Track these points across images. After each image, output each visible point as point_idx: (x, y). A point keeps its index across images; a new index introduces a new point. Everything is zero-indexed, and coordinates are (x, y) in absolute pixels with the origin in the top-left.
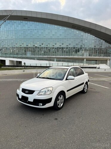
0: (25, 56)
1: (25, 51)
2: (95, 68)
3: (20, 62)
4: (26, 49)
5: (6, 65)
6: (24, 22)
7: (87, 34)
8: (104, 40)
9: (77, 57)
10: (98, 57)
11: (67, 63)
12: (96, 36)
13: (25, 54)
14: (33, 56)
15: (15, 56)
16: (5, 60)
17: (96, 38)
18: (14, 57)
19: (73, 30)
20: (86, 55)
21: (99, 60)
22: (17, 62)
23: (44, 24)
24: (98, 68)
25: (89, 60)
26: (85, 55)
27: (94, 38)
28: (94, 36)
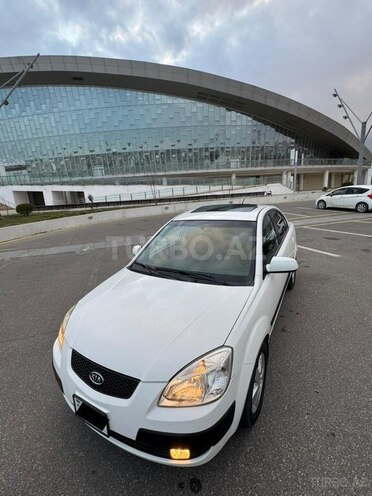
0: (89, 178)
1: (89, 166)
2: (262, 194)
3: (81, 194)
4: (91, 161)
5: (47, 204)
6: (75, 88)
7: (234, 113)
8: (273, 126)
9: (216, 171)
10: (263, 168)
11: (194, 187)
12: (254, 119)
13: (91, 174)
14: (111, 176)
15: (65, 179)
16: (41, 193)
17: (255, 122)
18: (63, 184)
19: (200, 104)
20: (235, 165)
21: (264, 176)
22: (72, 193)
23: (128, 93)
24: (269, 194)
25: (242, 176)
26: (232, 165)
27: (250, 124)
28: (250, 119)
